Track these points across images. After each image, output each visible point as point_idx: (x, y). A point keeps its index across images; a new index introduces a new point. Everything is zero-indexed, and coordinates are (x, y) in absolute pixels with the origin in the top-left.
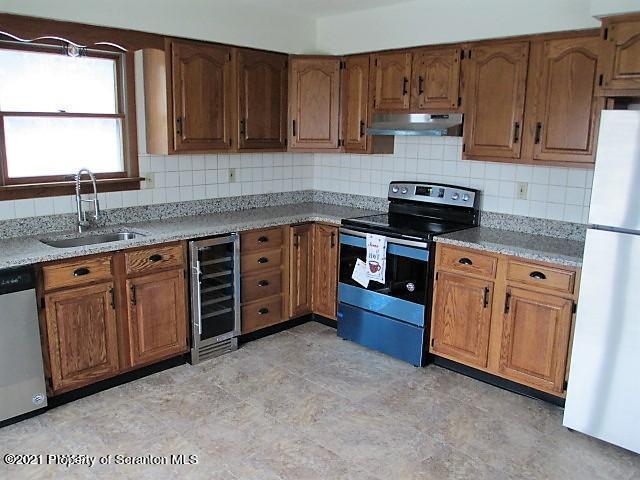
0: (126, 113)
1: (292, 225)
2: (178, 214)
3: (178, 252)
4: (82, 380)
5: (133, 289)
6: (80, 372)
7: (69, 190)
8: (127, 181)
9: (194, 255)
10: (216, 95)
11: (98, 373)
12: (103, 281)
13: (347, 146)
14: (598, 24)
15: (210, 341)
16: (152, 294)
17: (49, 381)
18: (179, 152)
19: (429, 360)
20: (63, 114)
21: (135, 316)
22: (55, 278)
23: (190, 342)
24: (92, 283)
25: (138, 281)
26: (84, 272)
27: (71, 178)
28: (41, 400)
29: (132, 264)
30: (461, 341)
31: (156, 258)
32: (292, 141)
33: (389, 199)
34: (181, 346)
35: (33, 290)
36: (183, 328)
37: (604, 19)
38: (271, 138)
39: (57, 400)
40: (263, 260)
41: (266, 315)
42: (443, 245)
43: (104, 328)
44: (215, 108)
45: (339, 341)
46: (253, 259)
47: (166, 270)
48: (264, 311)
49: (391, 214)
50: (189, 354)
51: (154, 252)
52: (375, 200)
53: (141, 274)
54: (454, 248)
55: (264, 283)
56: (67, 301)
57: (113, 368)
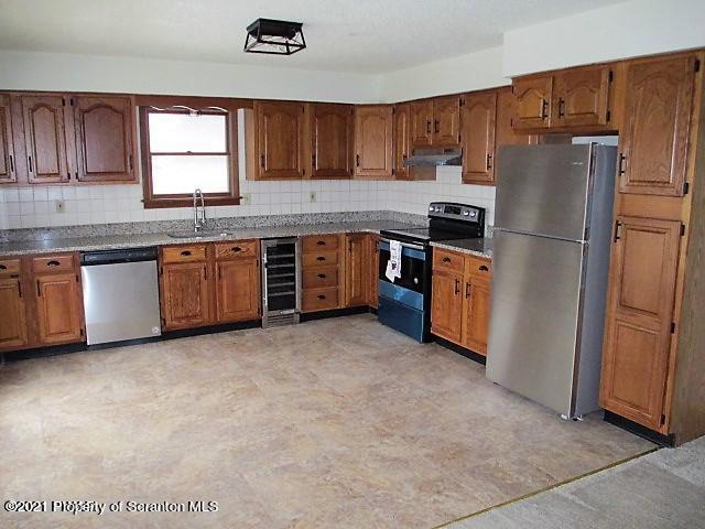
0: (231, 152)
1: (347, 234)
2: (268, 223)
3: (252, 247)
4: (183, 324)
5: (219, 268)
6: (183, 318)
7: (190, 204)
8: (231, 199)
9: (264, 250)
10: (292, 137)
11: (195, 321)
12: (200, 261)
13: (399, 175)
14: (510, 82)
15: (276, 313)
16: (233, 274)
17: (163, 320)
18: (263, 178)
19: (429, 338)
20: (189, 153)
21: (221, 287)
22: (171, 255)
23: (260, 311)
24: (193, 262)
25: (223, 263)
26: (187, 253)
27: (191, 195)
28: (157, 331)
29: (220, 252)
30: (445, 322)
31: (237, 249)
32: (358, 170)
33: (429, 216)
34: (253, 313)
35: (155, 262)
36: (256, 299)
37: (513, 79)
38: (339, 169)
39: (168, 335)
40: (321, 259)
41: (323, 301)
42: (437, 248)
43: (199, 292)
44: (291, 147)
45: (378, 325)
46: (312, 257)
47: (244, 258)
48: (322, 297)
49: (431, 228)
50: (261, 321)
51: (235, 245)
52: (421, 217)
53: (225, 260)
54: (443, 250)
55: (322, 276)
56: (177, 271)
57: (206, 319)
